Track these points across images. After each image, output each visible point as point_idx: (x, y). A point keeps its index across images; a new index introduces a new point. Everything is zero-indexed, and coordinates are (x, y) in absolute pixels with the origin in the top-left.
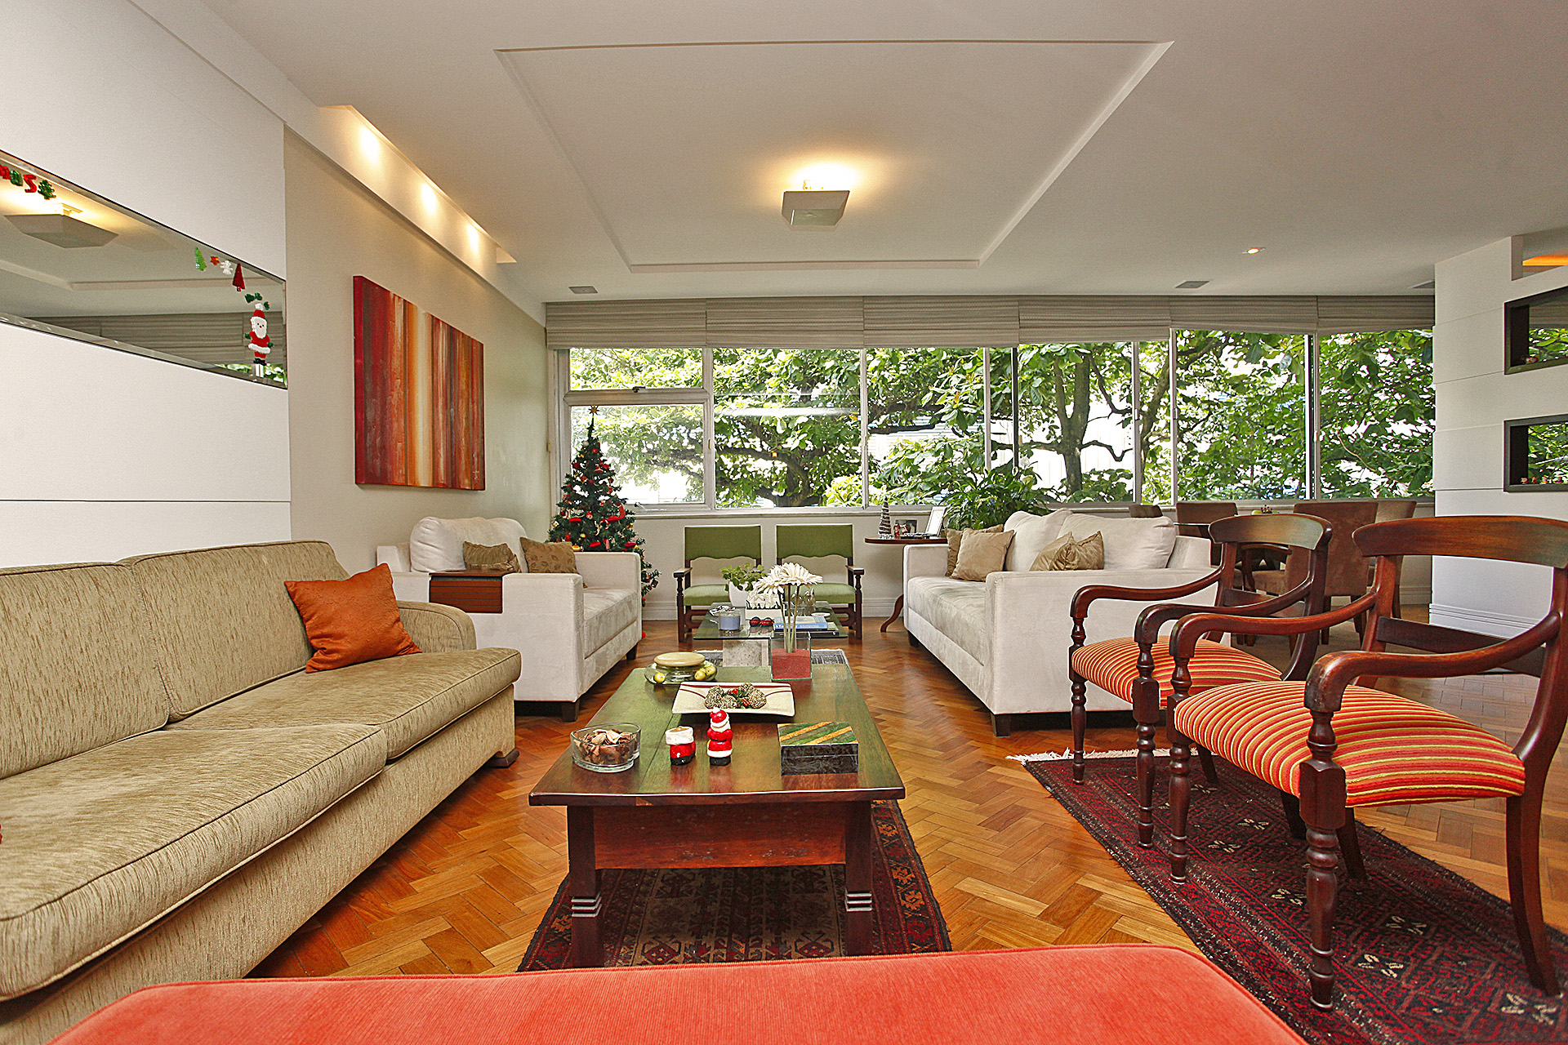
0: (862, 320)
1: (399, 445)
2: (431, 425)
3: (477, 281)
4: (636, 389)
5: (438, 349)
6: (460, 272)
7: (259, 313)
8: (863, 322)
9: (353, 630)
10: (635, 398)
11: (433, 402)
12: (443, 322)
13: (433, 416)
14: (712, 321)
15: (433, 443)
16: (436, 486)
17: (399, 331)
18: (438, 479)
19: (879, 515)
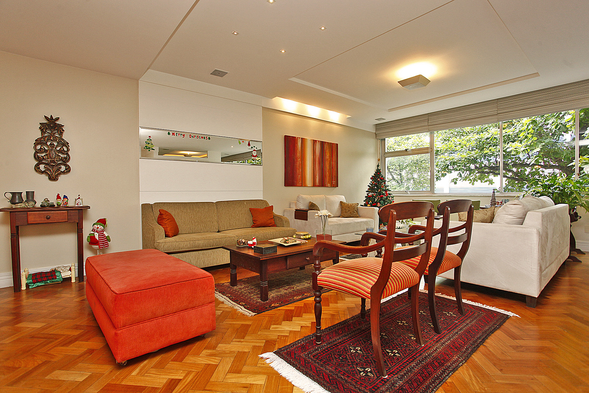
0: (497, 109)
1: (299, 176)
2: (313, 170)
3: (336, 125)
4: (406, 150)
5: (316, 150)
6: (328, 125)
7: (254, 150)
8: (497, 110)
9: (261, 219)
10: (406, 153)
11: (314, 163)
12: (318, 141)
13: (314, 167)
14: (430, 122)
15: (314, 174)
16: (314, 185)
17: (300, 146)
18: (315, 184)
19: (490, 196)
